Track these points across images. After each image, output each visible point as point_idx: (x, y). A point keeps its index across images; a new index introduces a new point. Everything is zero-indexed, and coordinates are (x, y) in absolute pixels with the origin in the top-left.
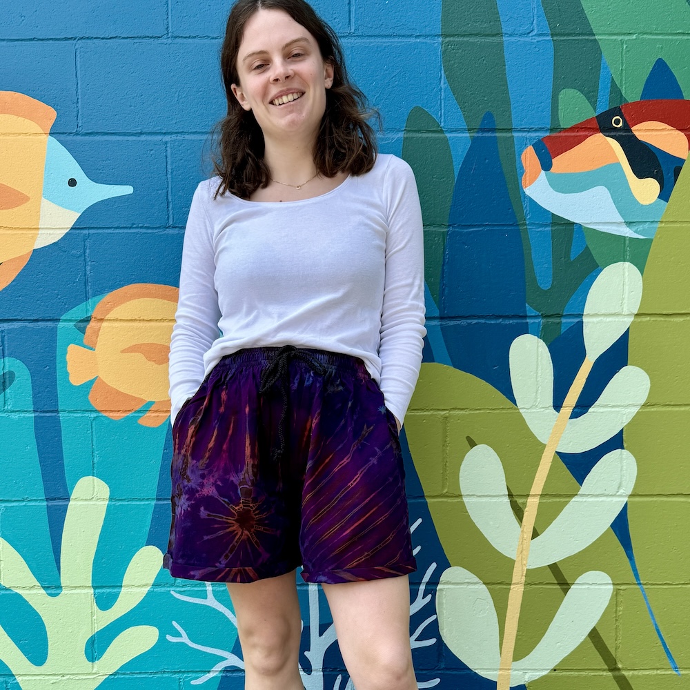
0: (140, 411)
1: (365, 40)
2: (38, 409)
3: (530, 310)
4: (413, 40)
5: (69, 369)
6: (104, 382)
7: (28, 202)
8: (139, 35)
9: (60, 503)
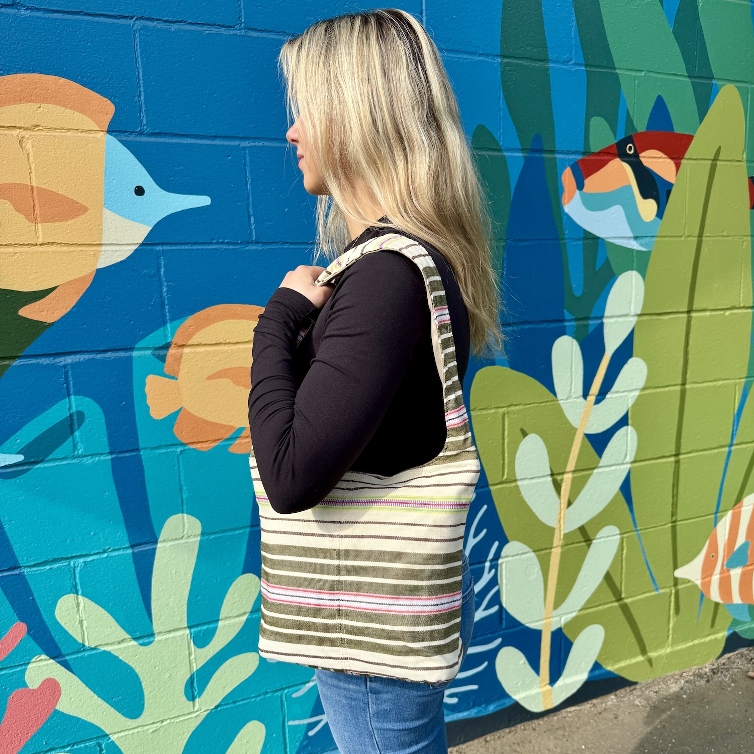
0: (230, 439)
3: (567, 315)
4: (476, 58)
5: (149, 402)
7: (87, 214)
9: (147, 548)
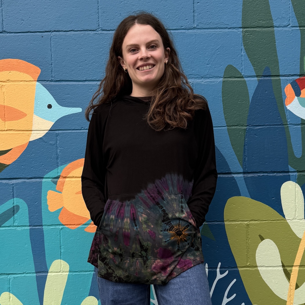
0: (85, 224)
1: (202, 31)
2: (32, 224)
3: (291, 169)
4: (227, 30)
5: (48, 203)
6: (67, 210)
7: (26, 117)
8: (84, 29)
9: (43, 274)
